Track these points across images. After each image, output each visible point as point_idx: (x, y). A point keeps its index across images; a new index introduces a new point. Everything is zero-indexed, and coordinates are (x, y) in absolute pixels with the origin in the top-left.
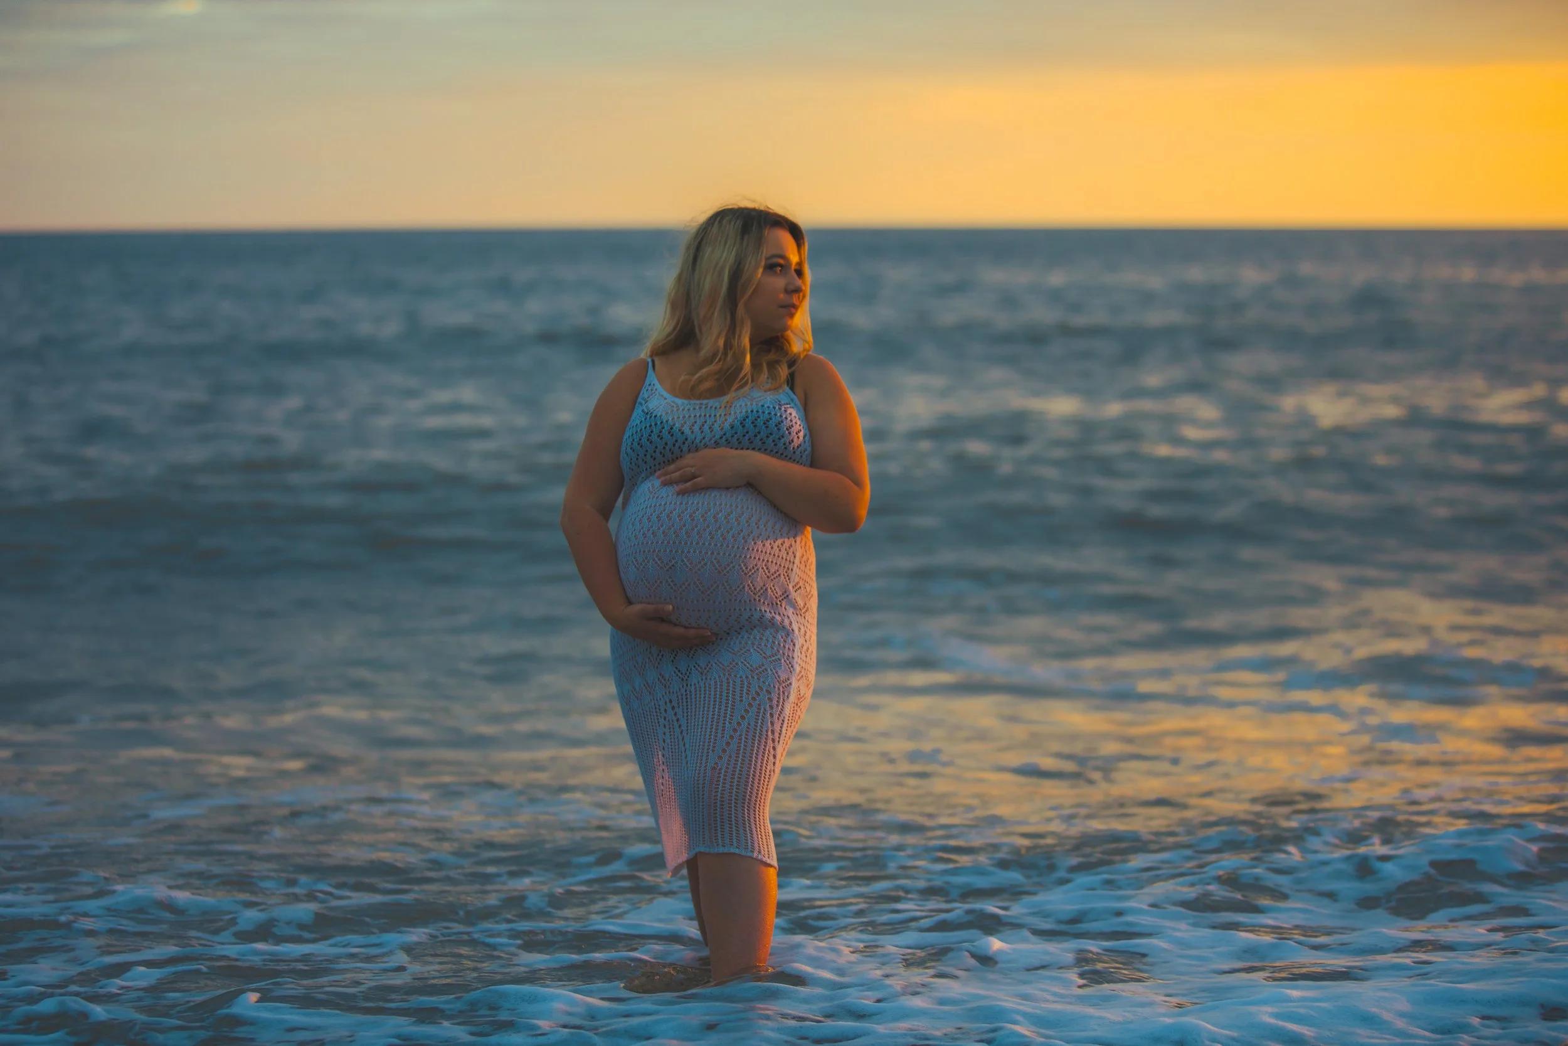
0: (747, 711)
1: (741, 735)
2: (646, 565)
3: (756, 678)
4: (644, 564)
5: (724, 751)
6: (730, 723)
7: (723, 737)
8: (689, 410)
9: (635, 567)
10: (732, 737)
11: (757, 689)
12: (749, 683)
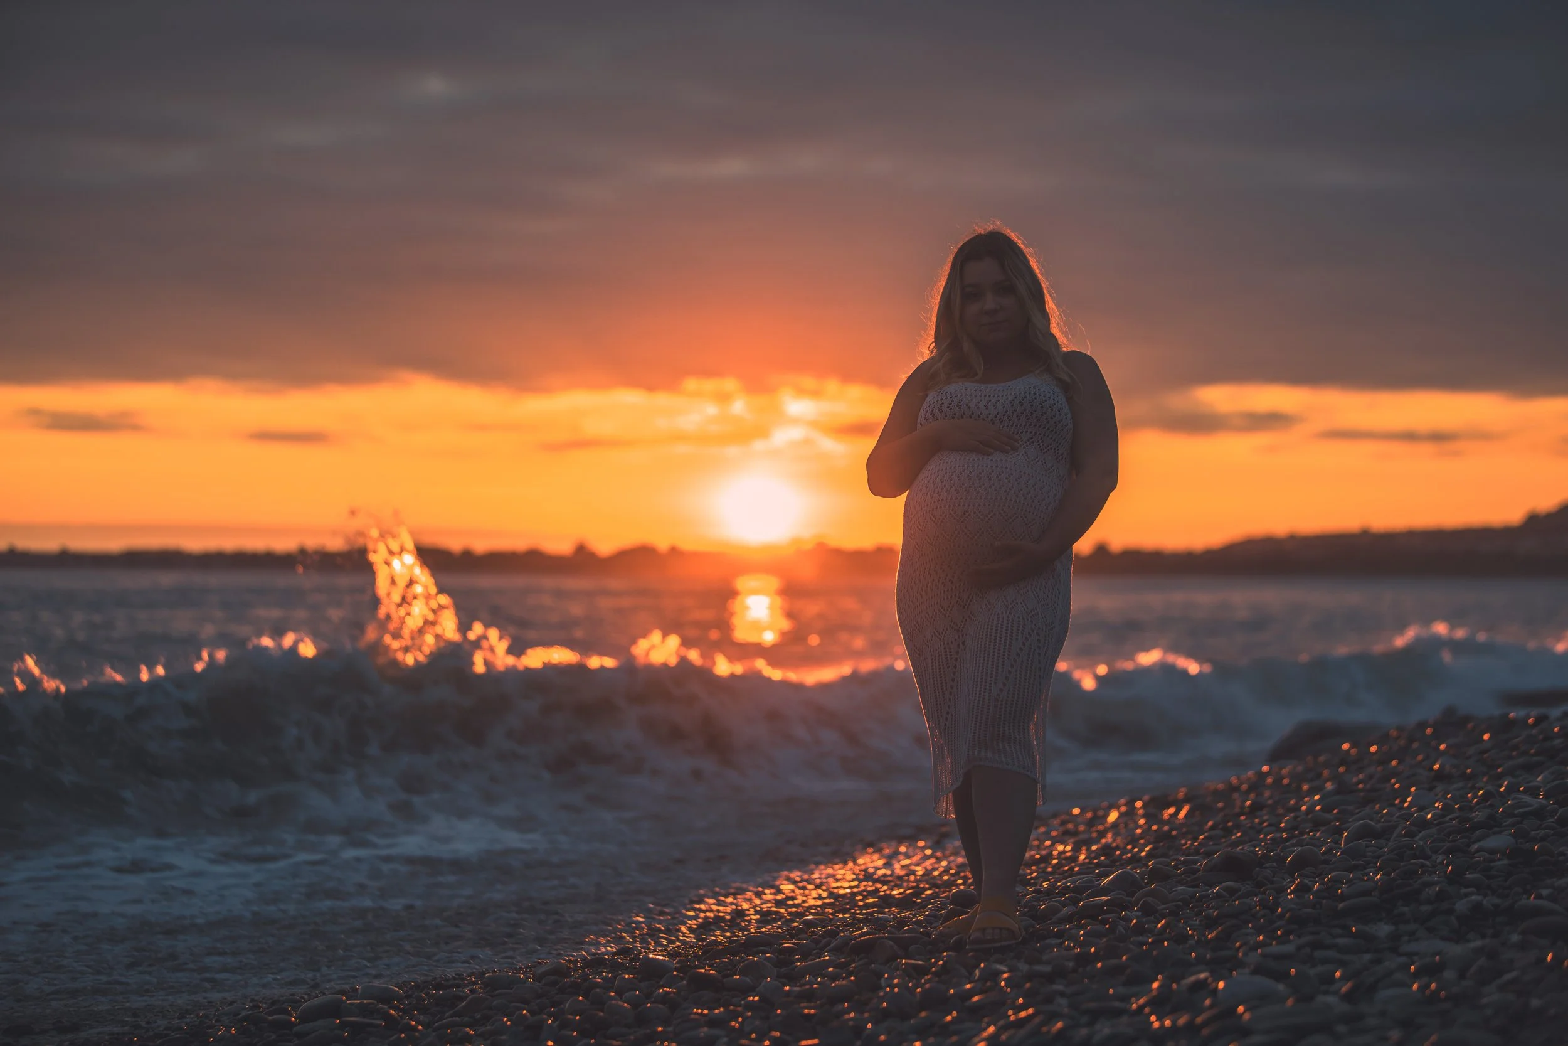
0: (1021, 649)
1: (1016, 671)
2: (944, 519)
3: (1030, 620)
4: (941, 518)
5: (1004, 685)
6: (1008, 659)
7: (1002, 671)
8: (976, 390)
9: (934, 522)
10: (1009, 672)
11: (1030, 631)
12: (1025, 624)
